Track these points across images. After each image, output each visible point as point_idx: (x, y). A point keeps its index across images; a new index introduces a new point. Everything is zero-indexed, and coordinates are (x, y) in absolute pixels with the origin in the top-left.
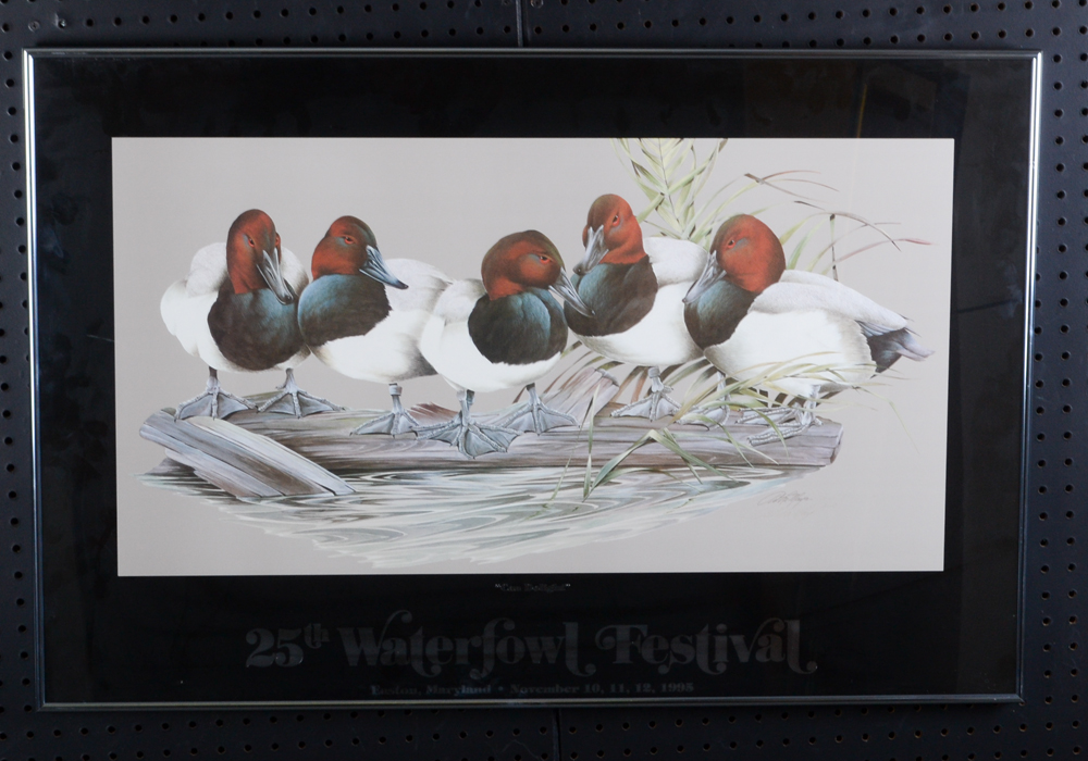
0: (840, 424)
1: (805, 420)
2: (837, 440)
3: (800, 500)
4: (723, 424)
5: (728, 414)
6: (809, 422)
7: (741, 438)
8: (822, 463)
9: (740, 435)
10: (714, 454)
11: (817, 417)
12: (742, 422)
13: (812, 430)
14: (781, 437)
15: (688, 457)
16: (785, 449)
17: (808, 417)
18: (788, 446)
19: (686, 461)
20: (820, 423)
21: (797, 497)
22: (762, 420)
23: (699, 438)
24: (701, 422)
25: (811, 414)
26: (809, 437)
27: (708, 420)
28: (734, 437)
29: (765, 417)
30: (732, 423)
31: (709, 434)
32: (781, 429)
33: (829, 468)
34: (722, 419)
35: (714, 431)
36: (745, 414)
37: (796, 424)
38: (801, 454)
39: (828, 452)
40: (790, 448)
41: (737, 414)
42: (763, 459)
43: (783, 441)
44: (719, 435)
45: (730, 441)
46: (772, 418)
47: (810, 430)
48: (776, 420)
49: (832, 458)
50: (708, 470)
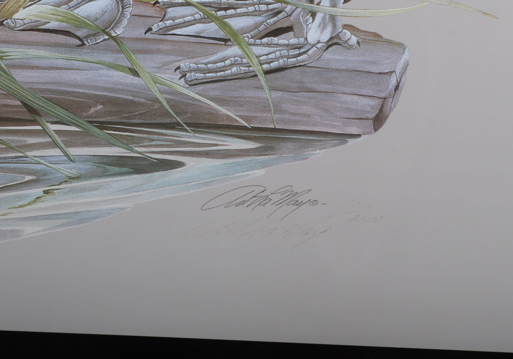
0: (401, 46)
1: (316, 33)
2: (393, 81)
3: (299, 204)
4: (119, 31)
5: (128, 12)
6: (326, 36)
7: (162, 67)
8: (354, 130)
9: (159, 59)
10: (97, 100)
11: (346, 26)
12: (165, 31)
13: (334, 57)
14: (256, 68)
15: (37, 103)
16: (266, 94)
17: (323, 26)
18: (272, 89)
19: (31, 110)
20: (354, 40)
21: (293, 199)
22: (211, 29)
23: (60, 63)
24: (63, 26)
25: (333, 18)
26: (325, 72)
27: (80, 23)
28: (145, 63)
29: (221, 22)
30: (139, 32)
31: (85, 54)
32: (258, 50)
33: (369, 142)
34: (115, 22)
35: (96, 47)
36: (172, 12)
37: (293, 41)
38: (305, 109)
39: (369, 106)
40: (279, 94)
41: (150, 11)
42: (213, 113)
43: (262, 78)
44: (109, 58)
45: (135, 73)
46: (237, 23)
47: (327, 55)
48: (245, 31)
49: (378, 121)
50: (86, 133)
